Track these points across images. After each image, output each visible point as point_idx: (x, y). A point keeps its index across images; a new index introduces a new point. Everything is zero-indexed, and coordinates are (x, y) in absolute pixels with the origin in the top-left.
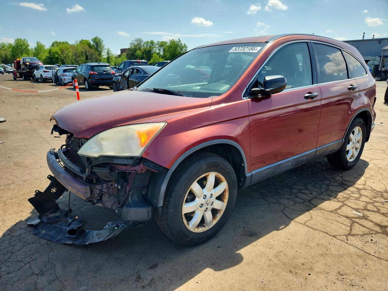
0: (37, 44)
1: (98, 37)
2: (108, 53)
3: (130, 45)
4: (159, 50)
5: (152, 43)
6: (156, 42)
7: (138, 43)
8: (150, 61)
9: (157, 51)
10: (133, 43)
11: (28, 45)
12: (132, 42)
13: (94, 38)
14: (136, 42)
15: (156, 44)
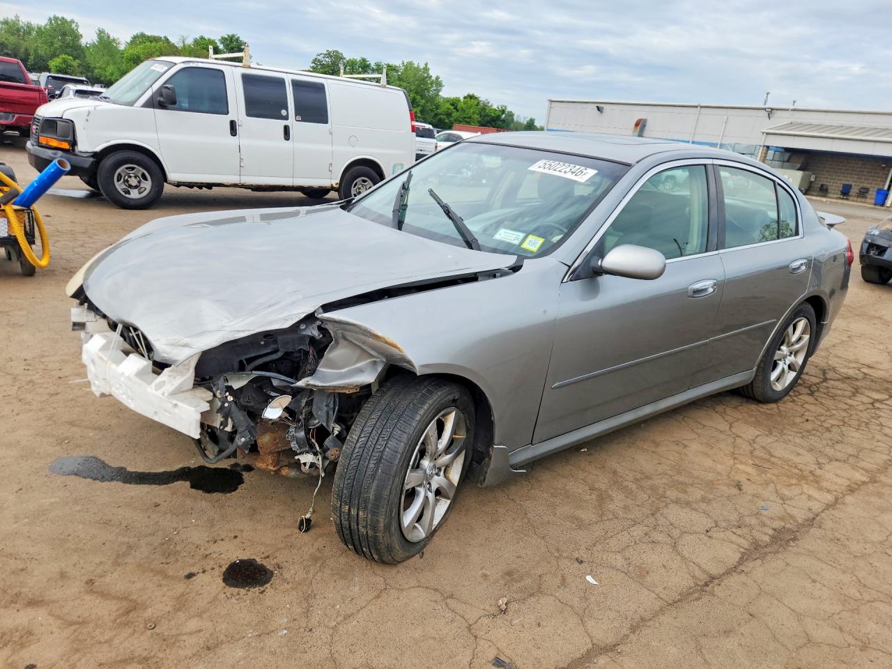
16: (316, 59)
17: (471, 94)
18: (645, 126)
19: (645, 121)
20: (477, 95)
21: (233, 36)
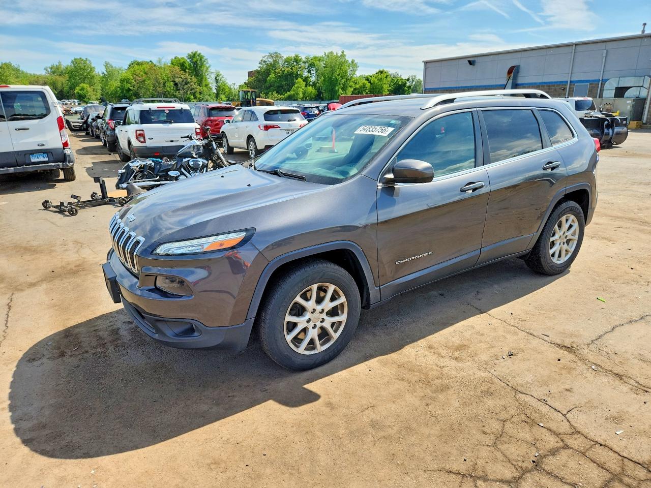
0: (105, 66)
1: (198, 53)
2: (217, 81)
3: (260, 65)
4: (309, 72)
5: (297, 60)
6: (304, 59)
7: (274, 61)
8: (289, 91)
9: (306, 74)
10: (265, 62)
11: (92, 69)
12: (264, 59)
13: (190, 53)
14: (270, 60)
15: (304, 62)
16: (262, 61)
17: (381, 70)
18: (518, 72)
19: (518, 67)
20: (386, 70)
21: (196, 52)
